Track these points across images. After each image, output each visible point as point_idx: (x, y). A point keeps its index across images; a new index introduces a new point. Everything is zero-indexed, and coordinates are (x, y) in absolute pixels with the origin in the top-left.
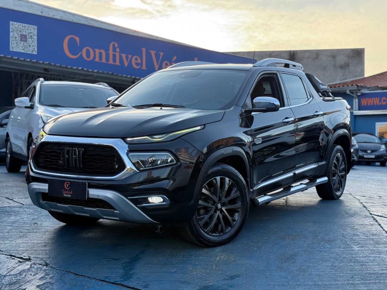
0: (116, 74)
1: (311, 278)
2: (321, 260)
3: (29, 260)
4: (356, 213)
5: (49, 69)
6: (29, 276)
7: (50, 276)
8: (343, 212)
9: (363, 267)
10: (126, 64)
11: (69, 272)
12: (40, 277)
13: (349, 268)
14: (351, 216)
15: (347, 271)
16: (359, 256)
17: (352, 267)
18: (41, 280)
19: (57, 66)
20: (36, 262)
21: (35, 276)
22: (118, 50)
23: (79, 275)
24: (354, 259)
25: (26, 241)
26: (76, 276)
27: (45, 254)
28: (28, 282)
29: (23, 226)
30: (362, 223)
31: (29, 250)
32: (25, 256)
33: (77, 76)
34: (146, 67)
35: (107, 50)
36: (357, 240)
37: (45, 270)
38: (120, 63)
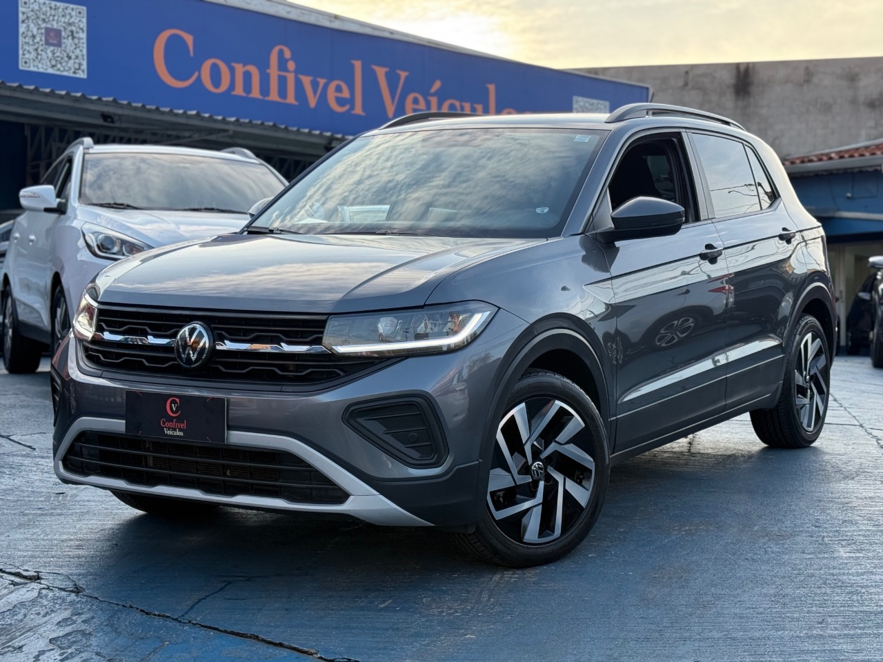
0: (283, 127)
1: (720, 623)
2: (752, 581)
3: (37, 578)
4: (861, 470)
5: (114, 114)
6: (32, 617)
7: (84, 617)
8: (829, 468)
9: (855, 597)
10: (312, 102)
11: (131, 607)
12: (60, 619)
13: (818, 600)
14: (847, 477)
15: (812, 607)
16: (847, 571)
17: (825, 598)
18: (62, 626)
19: (136, 109)
20: (52, 584)
21: (48, 617)
22: (291, 65)
23: (155, 615)
24: (834, 580)
25: (32, 535)
26: (145, 616)
27: (76, 567)
28: (29, 631)
29: (30, 501)
30: (872, 495)
31: (39, 557)
32: (27, 571)
33: (187, 134)
34: (364, 109)
35: (263, 66)
36: (849, 534)
37: (72, 603)
38: (296, 99)
